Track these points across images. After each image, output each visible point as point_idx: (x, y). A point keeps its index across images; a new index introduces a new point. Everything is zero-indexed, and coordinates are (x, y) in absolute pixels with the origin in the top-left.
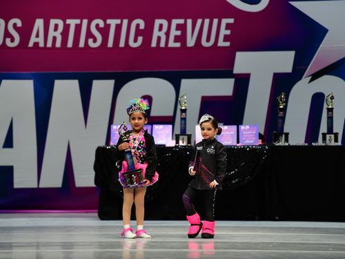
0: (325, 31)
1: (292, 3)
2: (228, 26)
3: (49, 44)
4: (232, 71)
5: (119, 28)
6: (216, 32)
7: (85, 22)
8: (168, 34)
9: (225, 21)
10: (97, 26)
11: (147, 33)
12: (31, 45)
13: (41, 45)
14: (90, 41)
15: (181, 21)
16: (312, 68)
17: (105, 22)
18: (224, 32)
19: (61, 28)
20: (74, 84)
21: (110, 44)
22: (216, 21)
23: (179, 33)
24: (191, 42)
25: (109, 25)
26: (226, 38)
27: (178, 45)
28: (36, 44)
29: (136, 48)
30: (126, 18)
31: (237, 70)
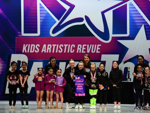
0: (127, 49)
2: (99, 47)
3: (47, 52)
5: (67, 47)
6: (96, 49)
7: (58, 45)
8: (82, 49)
9: (98, 45)
10: (61, 46)
11: (75, 49)
12: (42, 52)
13: (45, 52)
14: (59, 51)
15: (86, 45)
16: (124, 60)
17: (63, 45)
18: (98, 48)
19: (51, 47)
21: (65, 52)
22: (96, 45)
23: (85, 49)
24: (88, 51)
25: (65, 46)
26: (99, 50)
27: (85, 52)
28: (44, 52)
29: (72, 53)
30: (69, 44)
31: (102, 60)
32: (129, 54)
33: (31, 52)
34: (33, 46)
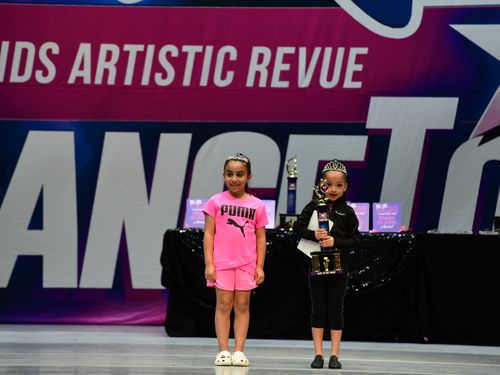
1: (455, 27)
2: (359, 59)
3: (98, 81)
4: (365, 124)
5: (199, 57)
6: (341, 68)
7: (151, 48)
8: (270, 68)
9: (354, 52)
10: (168, 55)
11: (240, 67)
12: (71, 80)
13: (87, 81)
14: (158, 76)
15: (291, 50)
16: (483, 124)
17: (180, 49)
18: (353, 67)
19: (115, 57)
20: (132, 139)
21: (187, 82)
22: (341, 51)
23: (287, 67)
24: (304, 82)
25: (186, 54)
26: (356, 76)
27: (285, 84)
28: (79, 79)
29: (224, 89)
30: (210, 45)
31: (371, 124)
33: (15, 78)
34: (25, 52)
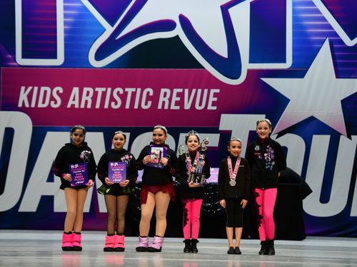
0: (288, 101)
1: (263, 79)
2: (215, 95)
3: (82, 106)
4: (218, 128)
5: (134, 94)
6: (205, 100)
7: (109, 90)
8: (170, 100)
9: (213, 91)
10: (118, 93)
11: (155, 99)
12: (69, 106)
13: (77, 106)
14: (113, 104)
15: (181, 90)
16: (278, 128)
17: (124, 90)
18: (212, 99)
19: (91, 94)
20: (100, 135)
21: (127, 106)
22: (206, 91)
23: (178, 99)
24: (187, 106)
25: (127, 92)
26: (214, 104)
27: (178, 108)
28: (73, 105)
29: (146, 110)
30: (139, 87)
31: (222, 127)
32: (292, 115)
33: (40, 105)
34: (45, 92)
